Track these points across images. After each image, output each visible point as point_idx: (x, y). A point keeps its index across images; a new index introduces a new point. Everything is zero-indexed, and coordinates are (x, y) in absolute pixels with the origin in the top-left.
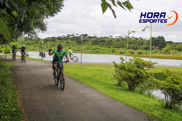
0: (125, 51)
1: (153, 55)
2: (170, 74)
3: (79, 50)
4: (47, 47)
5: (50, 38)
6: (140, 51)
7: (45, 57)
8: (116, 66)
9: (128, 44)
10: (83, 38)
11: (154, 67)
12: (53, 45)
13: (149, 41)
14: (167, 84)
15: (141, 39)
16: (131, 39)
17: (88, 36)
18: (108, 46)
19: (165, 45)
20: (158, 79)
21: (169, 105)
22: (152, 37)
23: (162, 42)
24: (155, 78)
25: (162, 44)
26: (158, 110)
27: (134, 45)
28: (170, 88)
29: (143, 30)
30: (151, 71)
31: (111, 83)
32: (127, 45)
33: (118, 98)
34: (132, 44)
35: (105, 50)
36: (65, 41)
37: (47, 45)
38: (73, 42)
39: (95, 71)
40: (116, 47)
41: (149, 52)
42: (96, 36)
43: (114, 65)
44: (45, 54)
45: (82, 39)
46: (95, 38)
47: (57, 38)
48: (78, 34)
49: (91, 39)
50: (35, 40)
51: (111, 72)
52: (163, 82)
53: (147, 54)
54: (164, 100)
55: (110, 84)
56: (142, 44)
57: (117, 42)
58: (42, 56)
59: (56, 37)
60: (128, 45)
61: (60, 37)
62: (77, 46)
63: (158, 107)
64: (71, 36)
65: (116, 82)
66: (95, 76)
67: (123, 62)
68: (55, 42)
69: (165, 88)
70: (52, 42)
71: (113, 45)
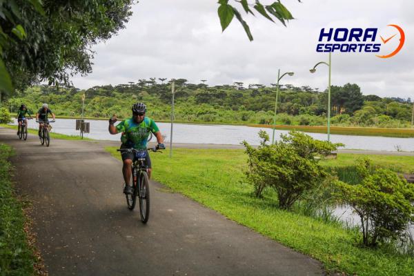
0: (271, 117)
1: (333, 126)
2: (373, 169)
3: (167, 116)
4: (94, 109)
5: (99, 87)
6: (306, 117)
7: (88, 131)
8: (249, 151)
9: (278, 101)
10: (176, 88)
11: (336, 154)
12: (107, 103)
13: (325, 94)
14: (367, 191)
15: (308, 90)
16: (285, 89)
17: (187, 83)
18: (234, 106)
19: (362, 104)
20: (345, 182)
21: (370, 239)
22: (332, 87)
23: (355, 96)
24: (340, 179)
25: (355, 101)
26: (346, 251)
27: (291, 104)
28: (373, 202)
29: (313, 71)
30: (329, 162)
31: (240, 190)
32: (276, 103)
33: (255, 225)
34: (287, 101)
35: (225, 116)
36: (134, 96)
37: (94, 104)
38: (152, 96)
39: (202, 165)
40: (250, 109)
41: (326, 119)
42: (205, 83)
43: (245, 149)
44: (88, 124)
45: (173, 91)
46: (203, 87)
47: (116, 87)
48: (163, 80)
49: (194, 89)
50: (65, 92)
51: (240, 165)
52: (356, 188)
53: (322, 124)
54: (358, 228)
55: (236, 193)
56: (310, 101)
57: (252, 98)
58: (83, 130)
59: (113, 86)
60: (278, 105)
61: (124, 85)
62: (162, 105)
63: (345, 246)
64: (147, 84)
65: (251, 189)
66: (203, 175)
67: (267, 143)
68: (110, 98)
69: (361, 202)
70: (106, 98)
71: (243, 104)
